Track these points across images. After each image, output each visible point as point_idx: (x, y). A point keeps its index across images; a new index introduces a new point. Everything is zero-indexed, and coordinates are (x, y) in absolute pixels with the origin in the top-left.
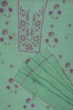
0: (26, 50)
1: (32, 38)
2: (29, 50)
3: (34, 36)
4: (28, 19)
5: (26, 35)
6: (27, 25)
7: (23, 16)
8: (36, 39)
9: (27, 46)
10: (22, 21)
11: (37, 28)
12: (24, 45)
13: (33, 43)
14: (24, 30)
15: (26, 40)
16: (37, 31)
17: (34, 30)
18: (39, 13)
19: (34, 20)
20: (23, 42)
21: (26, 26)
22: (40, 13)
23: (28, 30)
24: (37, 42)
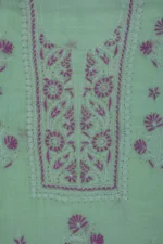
0: (66, 184)
1: (86, 139)
2: (79, 183)
3: (92, 132)
4: (68, 74)
5: (64, 132)
6: (66, 96)
7: (49, 64)
8: (101, 142)
9: (71, 168)
10: (48, 83)
11: (103, 103)
12: (58, 165)
13: (90, 157)
14: (55, 112)
15: (67, 149)
16: (101, 112)
17: (92, 111)
18: (104, 49)
19: (89, 74)
20: (55, 156)
21: (62, 99)
22: (110, 52)
23: (70, 113)
24: (105, 153)
